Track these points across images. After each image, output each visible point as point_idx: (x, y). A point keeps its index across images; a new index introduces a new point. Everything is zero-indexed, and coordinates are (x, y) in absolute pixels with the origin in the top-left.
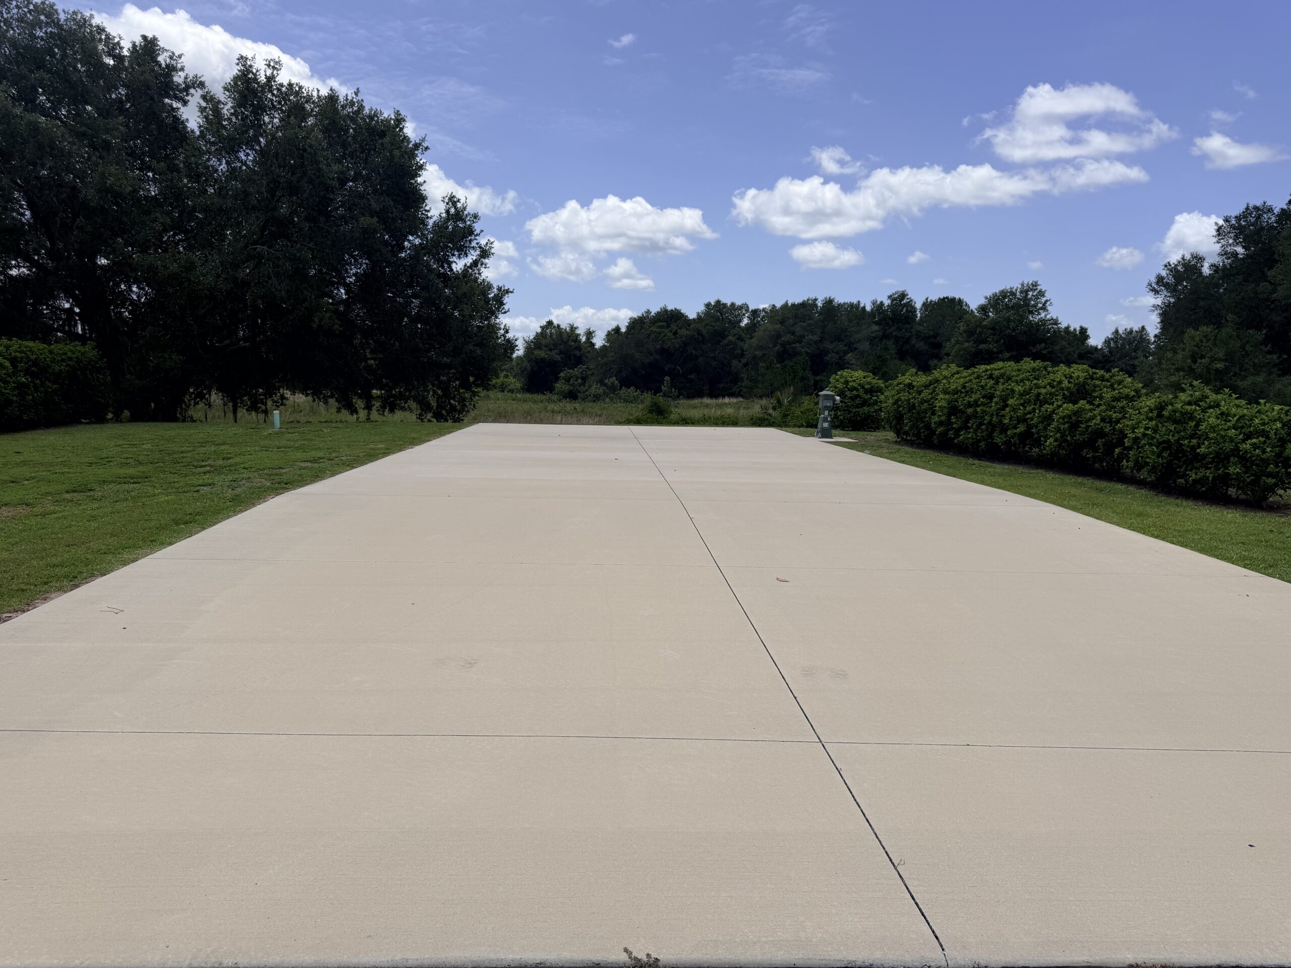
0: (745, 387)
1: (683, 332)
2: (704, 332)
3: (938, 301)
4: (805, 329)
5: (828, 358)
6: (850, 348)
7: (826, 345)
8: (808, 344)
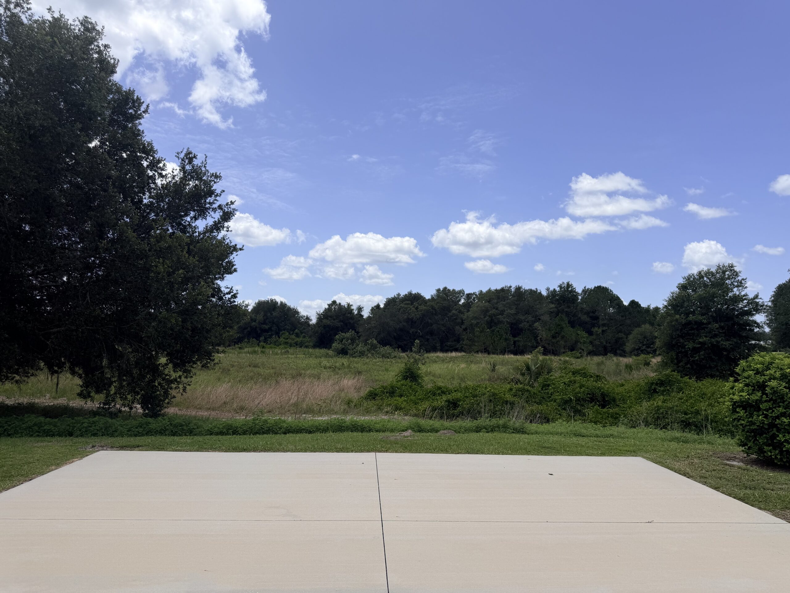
0: (466, 345)
1: (423, 307)
2: (436, 307)
3: (594, 288)
4: (505, 306)
5: (521, 326)
6: (537, 319)
7: (520, 317)
8: (508, 316)
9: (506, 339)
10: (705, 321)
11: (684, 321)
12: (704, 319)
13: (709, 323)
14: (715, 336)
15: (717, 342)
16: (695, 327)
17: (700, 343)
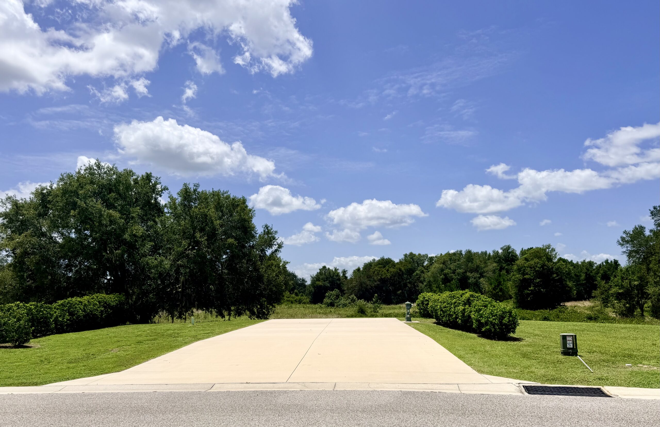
1: (393, 269)
2: (403, 269)
4: (456, 266)
5: (470, 281)
6: (482, 276)
7: (468, 274)
8: (458, 274)
16: (527, 281)
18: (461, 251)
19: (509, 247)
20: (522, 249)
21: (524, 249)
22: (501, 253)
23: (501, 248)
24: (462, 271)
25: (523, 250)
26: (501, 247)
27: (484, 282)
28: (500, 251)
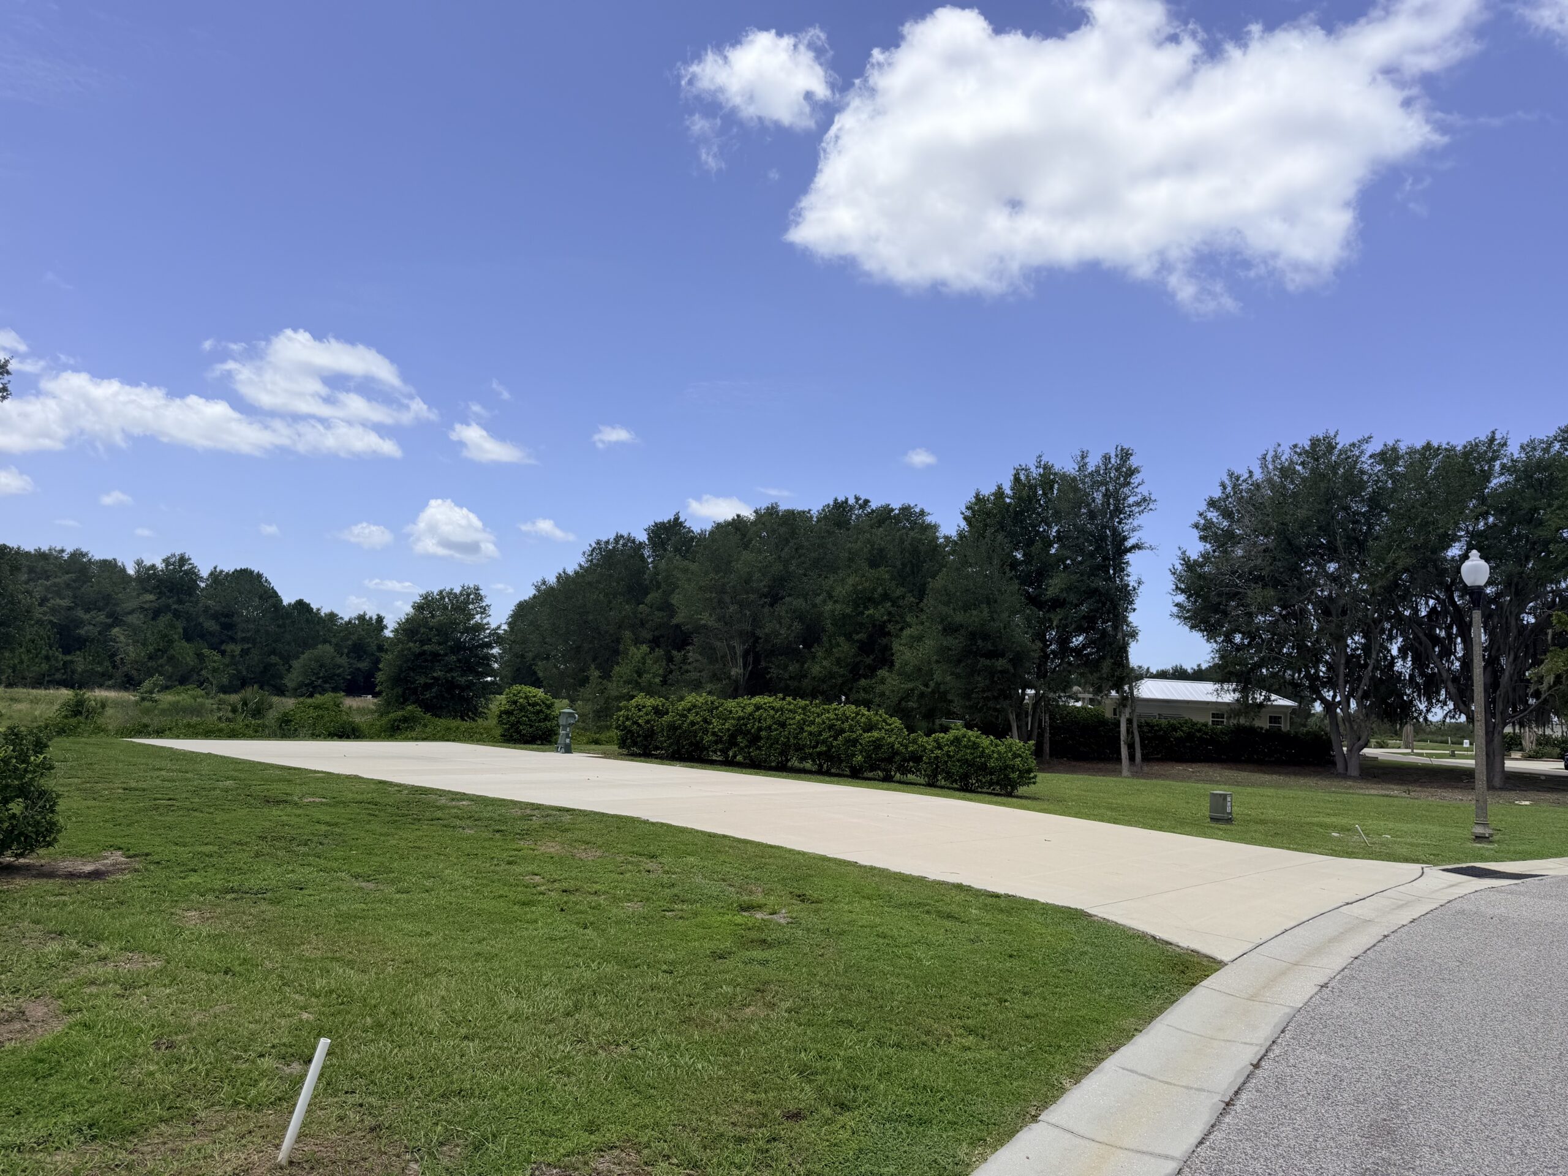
3: (234, 572)
4: (47, 589)
5: (82, 632)
6: (116, 620)
7: (80, 613)
8: (54, 611)
9: (47, 658)
10: (442, 652)
11: (417, 651)
12: (441, 649)
13: (446, 655)
14: (451, 670)
15: (453, 677)
16: (429, 658)
17: (434, 678)
18: (63, 551)
19: (183, 560)
20: (215, 568)
21: (218, 570)
22: (162, 571)
23: (164, 560)
24: (65, 603)
25: (216, 571)
26: (164, 557)
27: (122, 638)
28: (160, 566)
